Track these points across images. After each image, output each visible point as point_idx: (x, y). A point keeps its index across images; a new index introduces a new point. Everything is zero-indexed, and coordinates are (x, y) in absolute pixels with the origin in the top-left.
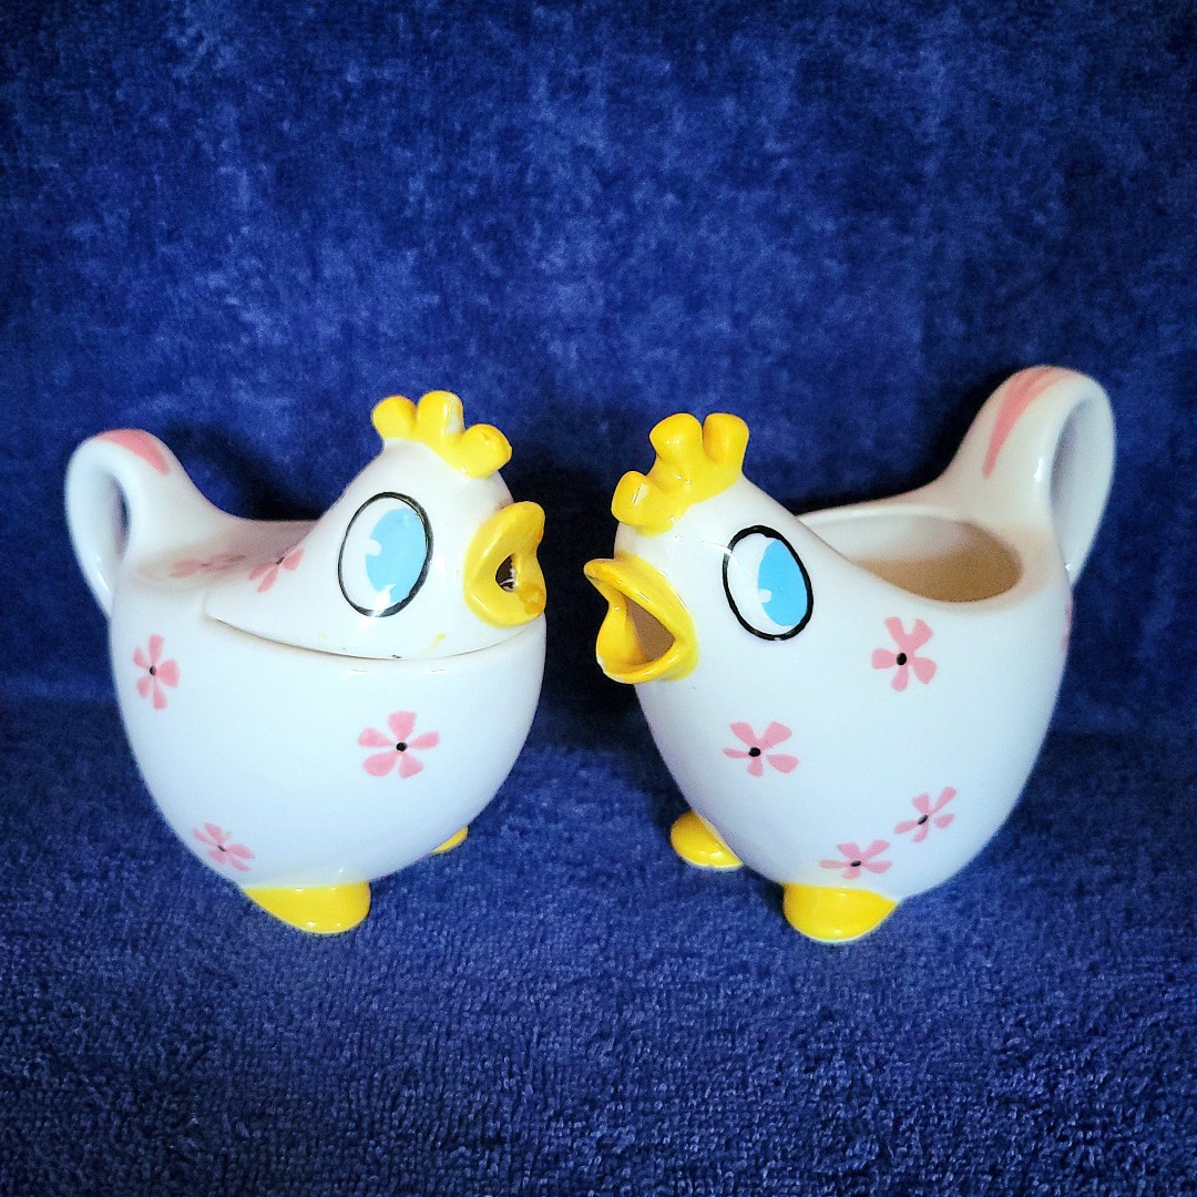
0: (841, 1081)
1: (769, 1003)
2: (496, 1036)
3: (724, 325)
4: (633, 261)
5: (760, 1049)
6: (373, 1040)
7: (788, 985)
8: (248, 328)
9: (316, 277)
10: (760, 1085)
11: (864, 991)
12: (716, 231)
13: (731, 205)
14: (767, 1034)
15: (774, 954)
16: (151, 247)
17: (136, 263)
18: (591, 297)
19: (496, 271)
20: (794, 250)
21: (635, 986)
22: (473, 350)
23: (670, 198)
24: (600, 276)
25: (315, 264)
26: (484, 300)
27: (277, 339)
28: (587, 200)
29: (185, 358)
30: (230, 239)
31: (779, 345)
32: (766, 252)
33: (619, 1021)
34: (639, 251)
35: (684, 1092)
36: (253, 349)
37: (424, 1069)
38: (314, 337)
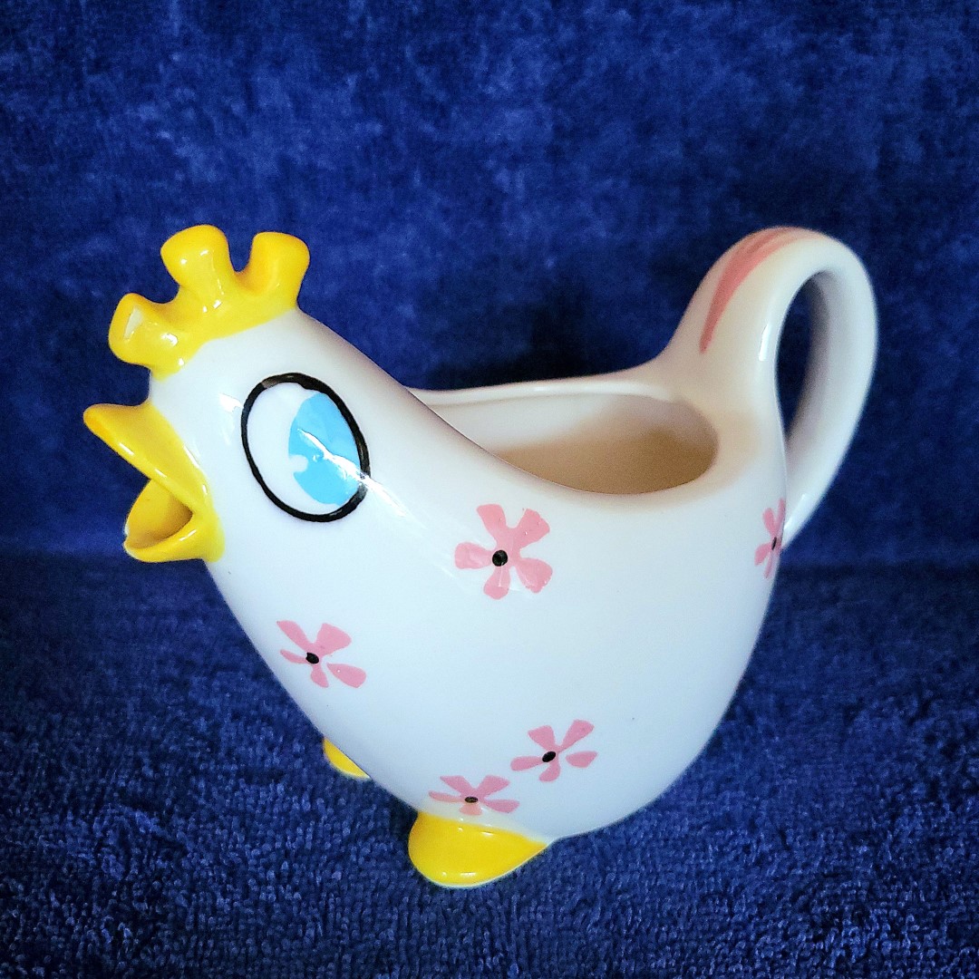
0: (855, 950)
1: (762, 862)
2: (473, 907)
3: (677, 152)
4: (582, 83)
5: (760, 915)
6: (339, 915)
7: (779, 839)
8: (183, 164)
9: (251, 106)
10: (767, 958)
11: (860, 844)
12: (670, 49)
13: (685, 22)
14: (764, 897)
15: (758, 804)
16: (78, 77)
17: (64, 95)
18: (539, 122)
19: (441, 96)
20: (750, 70)
21: (614, 843)
22: (417, 181)
23: (623, 14)
24: (547, 101)
25: (250, 95)
26: (428, 128)
27: (212, 175)
28: (537, 18)
29: (118, 197)
30: (161, 67)
31: (732, 173)
32: (720, 73)
33: (603, 883)
34: (589, 73)
35: (686, 968)
36: (187, 183)
37: (397, 948)
38: (250, 171)
